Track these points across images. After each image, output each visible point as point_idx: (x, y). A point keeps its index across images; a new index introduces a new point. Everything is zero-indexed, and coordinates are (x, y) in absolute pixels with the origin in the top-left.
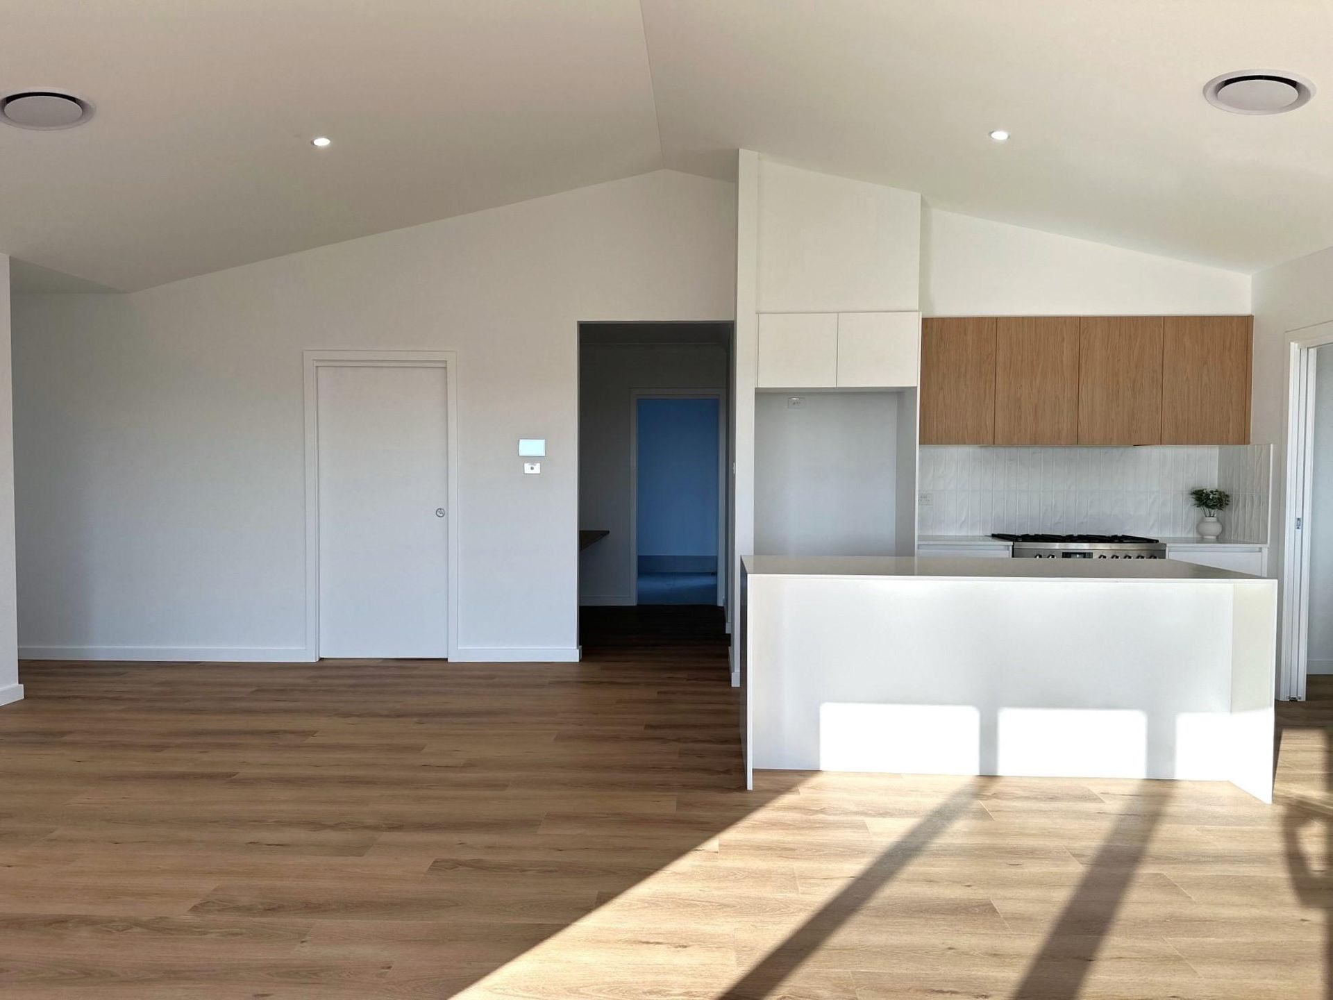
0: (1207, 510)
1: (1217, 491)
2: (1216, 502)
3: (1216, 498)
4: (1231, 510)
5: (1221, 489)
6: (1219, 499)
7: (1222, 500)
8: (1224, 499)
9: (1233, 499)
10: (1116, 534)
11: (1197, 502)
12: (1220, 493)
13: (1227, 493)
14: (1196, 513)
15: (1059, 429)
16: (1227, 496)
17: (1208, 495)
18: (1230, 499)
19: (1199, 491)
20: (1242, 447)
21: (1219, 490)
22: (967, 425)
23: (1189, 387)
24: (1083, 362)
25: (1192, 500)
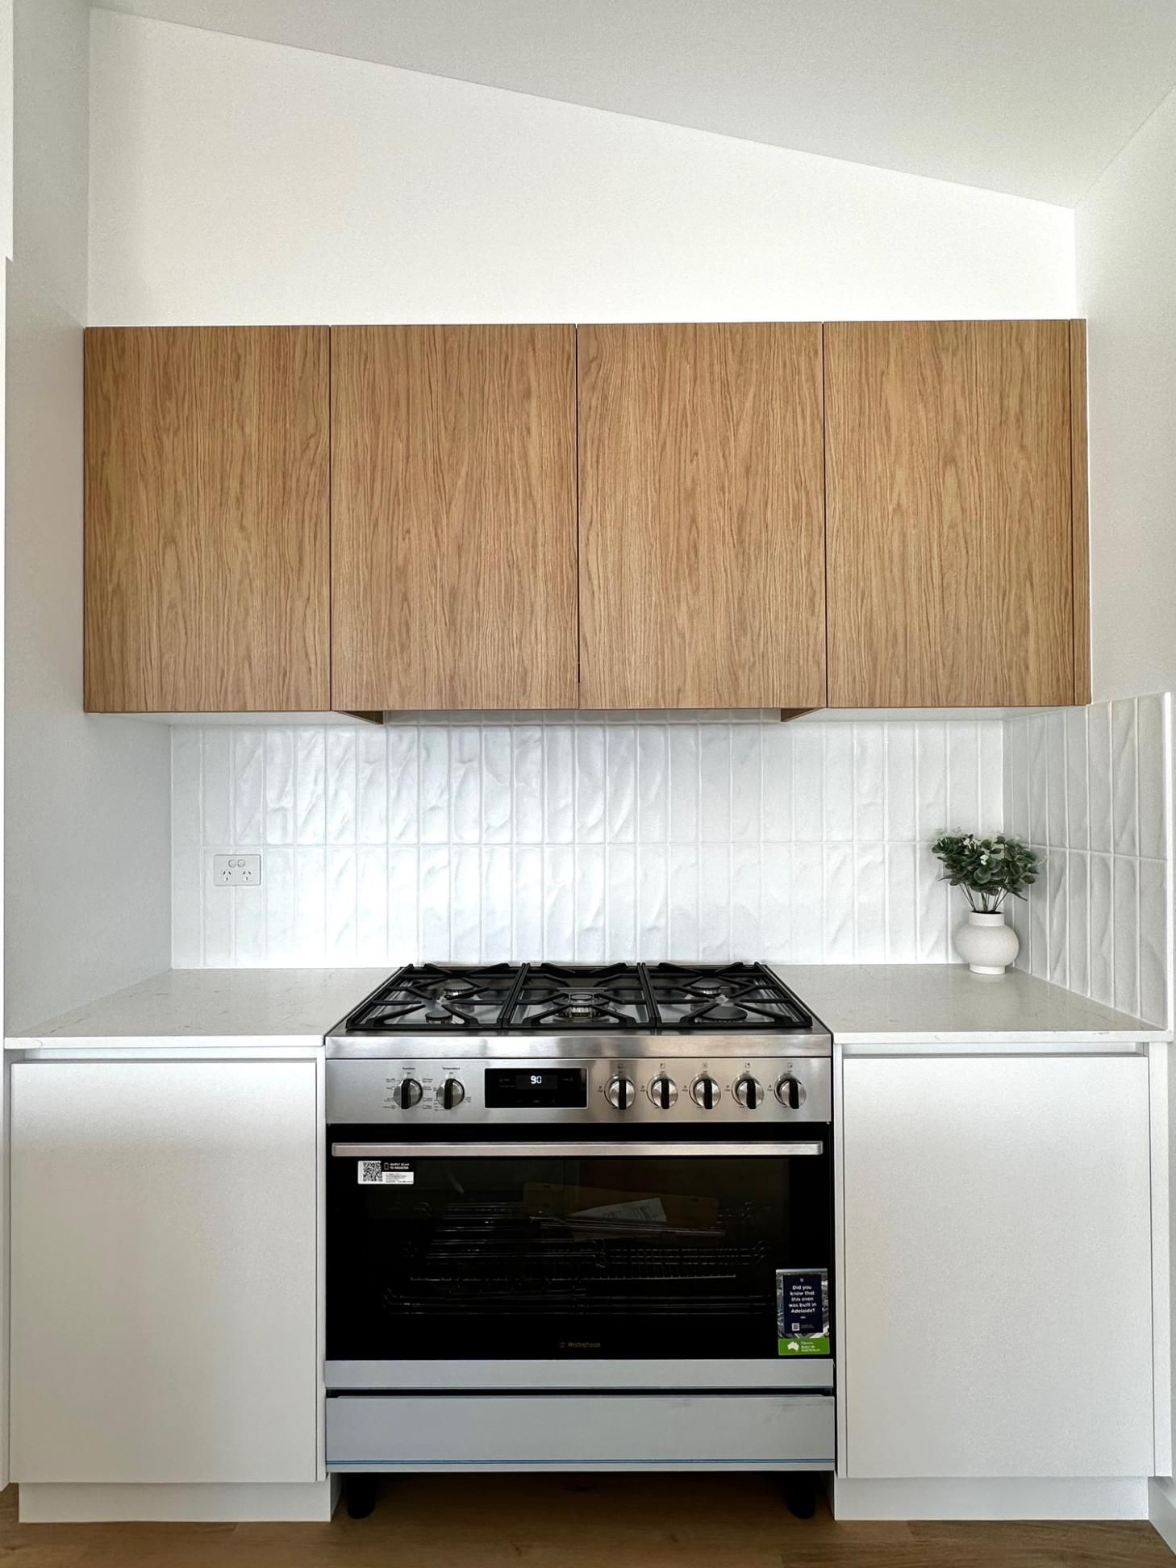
0: (977, 896)
1: (1000, 840)
2: (1001, 873)
3: (998, 862)
4: (1041, 895)
5: (1015, 836)
6: (1006, 862)
7: (1014, 865)
8: (1020, 864)
9: (1048, 863)
10: (738, 960)
11: (949, 872)
12: (1011, 847)
13: (1029, 848)
14: (951, 898)
15: (521, 661)
16: (1030, 857)
17: (976, 854)
18: (1038, 864)
19: (951, 840)
20: (1068, 712)
21: (1007, 839)
22: (248, 649)
23: (903, 535)
24: (588, 459)
25: (938, 866)
